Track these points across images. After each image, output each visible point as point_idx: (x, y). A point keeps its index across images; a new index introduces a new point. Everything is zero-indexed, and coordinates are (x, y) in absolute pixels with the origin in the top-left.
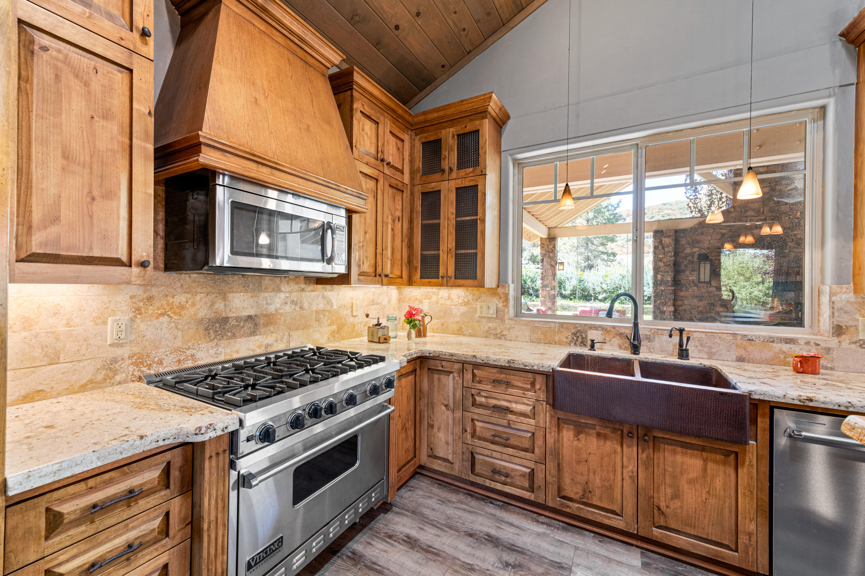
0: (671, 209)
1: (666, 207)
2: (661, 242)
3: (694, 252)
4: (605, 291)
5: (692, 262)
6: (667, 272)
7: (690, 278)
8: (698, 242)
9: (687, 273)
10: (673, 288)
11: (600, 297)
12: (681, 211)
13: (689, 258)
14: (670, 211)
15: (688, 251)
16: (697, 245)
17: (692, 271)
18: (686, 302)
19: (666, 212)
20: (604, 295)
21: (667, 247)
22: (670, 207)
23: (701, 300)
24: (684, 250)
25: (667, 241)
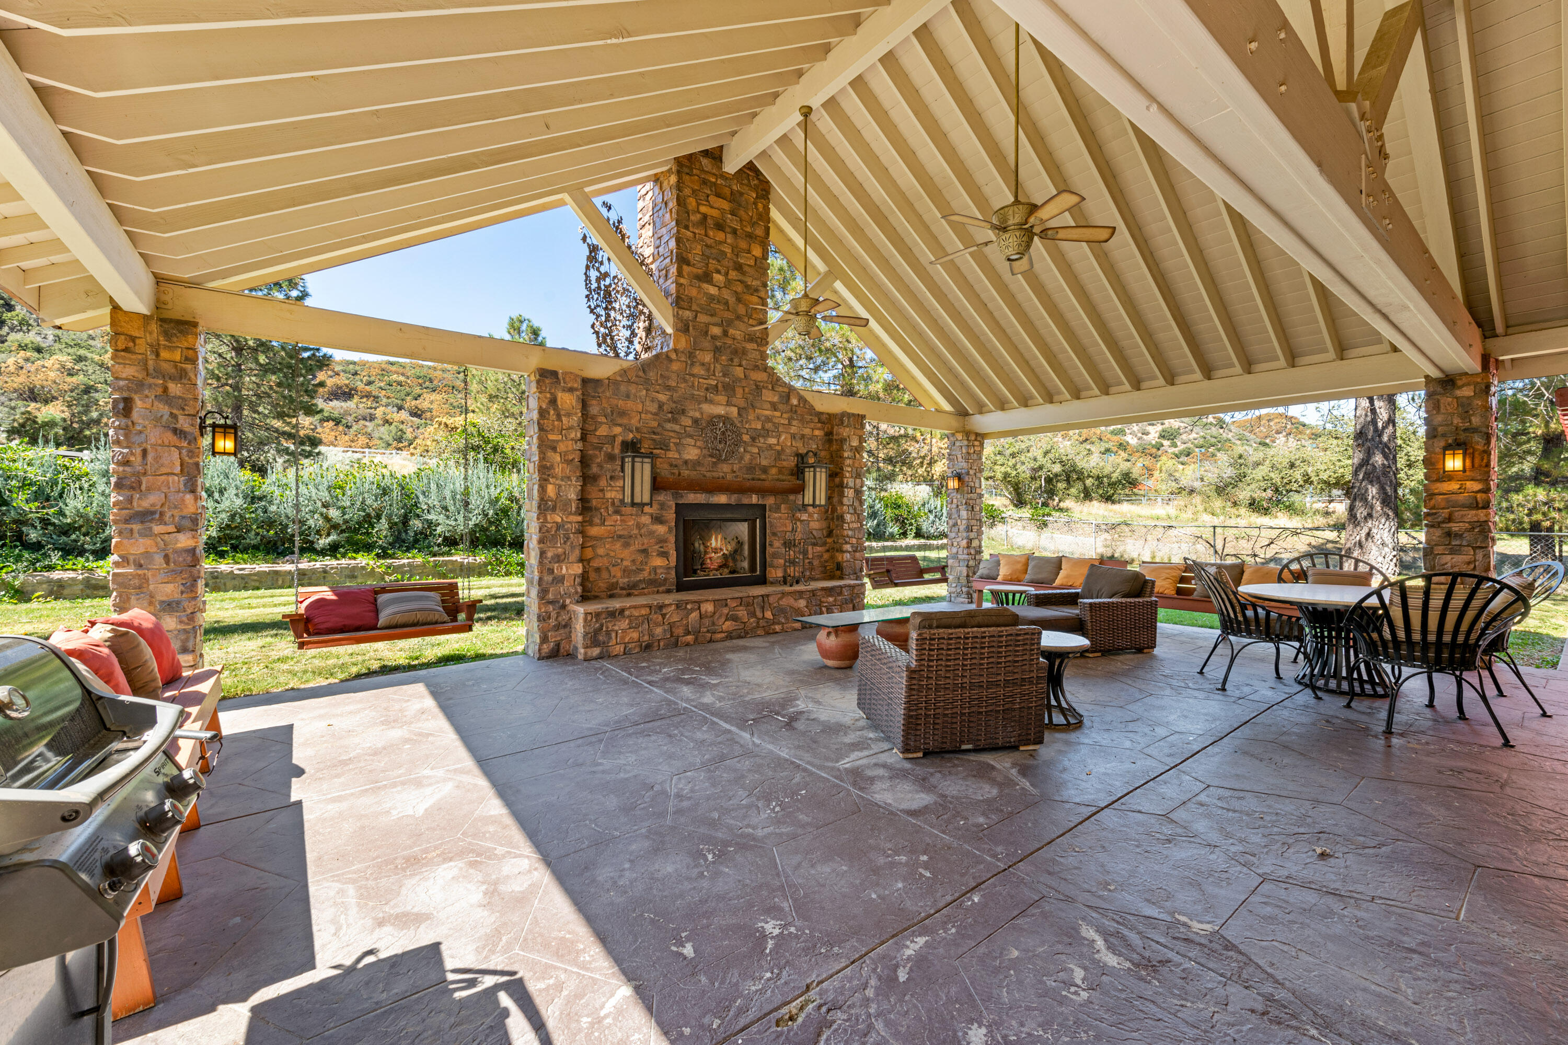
0: (403, 374)
1: (394, 368)
2: (553, 401)
3: (614, 437)
4: (335, 527)
5: (611, 458)
6: (569, 478)
7: (609, 495)
8: (623, 414)
9: (603, 483)
10: (580, 518)
11: (323, 542)
12: (420, 381)
13: (607, 448)
14: (402, 378)
15: (603, 431)
16: (620, 421)
17: (612, 478)
18: (601, 551)
19: (395, 377)
20: (333, 537)
21: (568, 415)
22: (401, 370)
23: (626, 545)
24: (596, 430)
25: (568, 400)
